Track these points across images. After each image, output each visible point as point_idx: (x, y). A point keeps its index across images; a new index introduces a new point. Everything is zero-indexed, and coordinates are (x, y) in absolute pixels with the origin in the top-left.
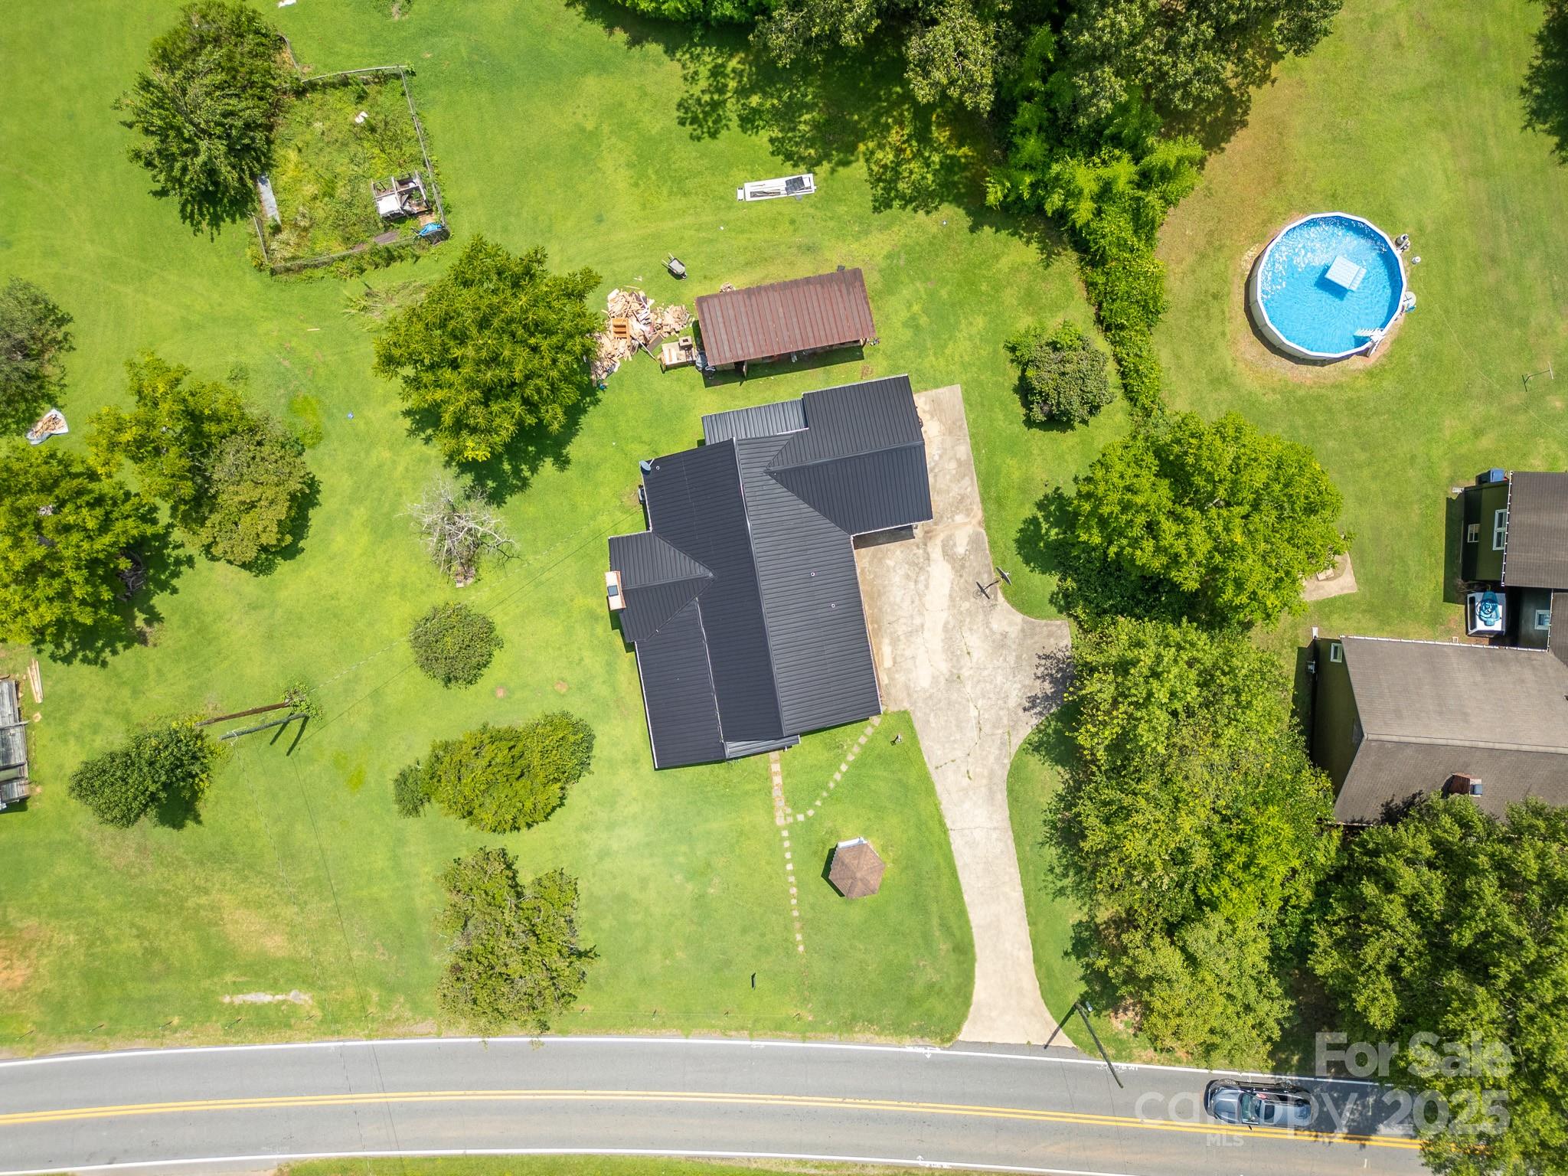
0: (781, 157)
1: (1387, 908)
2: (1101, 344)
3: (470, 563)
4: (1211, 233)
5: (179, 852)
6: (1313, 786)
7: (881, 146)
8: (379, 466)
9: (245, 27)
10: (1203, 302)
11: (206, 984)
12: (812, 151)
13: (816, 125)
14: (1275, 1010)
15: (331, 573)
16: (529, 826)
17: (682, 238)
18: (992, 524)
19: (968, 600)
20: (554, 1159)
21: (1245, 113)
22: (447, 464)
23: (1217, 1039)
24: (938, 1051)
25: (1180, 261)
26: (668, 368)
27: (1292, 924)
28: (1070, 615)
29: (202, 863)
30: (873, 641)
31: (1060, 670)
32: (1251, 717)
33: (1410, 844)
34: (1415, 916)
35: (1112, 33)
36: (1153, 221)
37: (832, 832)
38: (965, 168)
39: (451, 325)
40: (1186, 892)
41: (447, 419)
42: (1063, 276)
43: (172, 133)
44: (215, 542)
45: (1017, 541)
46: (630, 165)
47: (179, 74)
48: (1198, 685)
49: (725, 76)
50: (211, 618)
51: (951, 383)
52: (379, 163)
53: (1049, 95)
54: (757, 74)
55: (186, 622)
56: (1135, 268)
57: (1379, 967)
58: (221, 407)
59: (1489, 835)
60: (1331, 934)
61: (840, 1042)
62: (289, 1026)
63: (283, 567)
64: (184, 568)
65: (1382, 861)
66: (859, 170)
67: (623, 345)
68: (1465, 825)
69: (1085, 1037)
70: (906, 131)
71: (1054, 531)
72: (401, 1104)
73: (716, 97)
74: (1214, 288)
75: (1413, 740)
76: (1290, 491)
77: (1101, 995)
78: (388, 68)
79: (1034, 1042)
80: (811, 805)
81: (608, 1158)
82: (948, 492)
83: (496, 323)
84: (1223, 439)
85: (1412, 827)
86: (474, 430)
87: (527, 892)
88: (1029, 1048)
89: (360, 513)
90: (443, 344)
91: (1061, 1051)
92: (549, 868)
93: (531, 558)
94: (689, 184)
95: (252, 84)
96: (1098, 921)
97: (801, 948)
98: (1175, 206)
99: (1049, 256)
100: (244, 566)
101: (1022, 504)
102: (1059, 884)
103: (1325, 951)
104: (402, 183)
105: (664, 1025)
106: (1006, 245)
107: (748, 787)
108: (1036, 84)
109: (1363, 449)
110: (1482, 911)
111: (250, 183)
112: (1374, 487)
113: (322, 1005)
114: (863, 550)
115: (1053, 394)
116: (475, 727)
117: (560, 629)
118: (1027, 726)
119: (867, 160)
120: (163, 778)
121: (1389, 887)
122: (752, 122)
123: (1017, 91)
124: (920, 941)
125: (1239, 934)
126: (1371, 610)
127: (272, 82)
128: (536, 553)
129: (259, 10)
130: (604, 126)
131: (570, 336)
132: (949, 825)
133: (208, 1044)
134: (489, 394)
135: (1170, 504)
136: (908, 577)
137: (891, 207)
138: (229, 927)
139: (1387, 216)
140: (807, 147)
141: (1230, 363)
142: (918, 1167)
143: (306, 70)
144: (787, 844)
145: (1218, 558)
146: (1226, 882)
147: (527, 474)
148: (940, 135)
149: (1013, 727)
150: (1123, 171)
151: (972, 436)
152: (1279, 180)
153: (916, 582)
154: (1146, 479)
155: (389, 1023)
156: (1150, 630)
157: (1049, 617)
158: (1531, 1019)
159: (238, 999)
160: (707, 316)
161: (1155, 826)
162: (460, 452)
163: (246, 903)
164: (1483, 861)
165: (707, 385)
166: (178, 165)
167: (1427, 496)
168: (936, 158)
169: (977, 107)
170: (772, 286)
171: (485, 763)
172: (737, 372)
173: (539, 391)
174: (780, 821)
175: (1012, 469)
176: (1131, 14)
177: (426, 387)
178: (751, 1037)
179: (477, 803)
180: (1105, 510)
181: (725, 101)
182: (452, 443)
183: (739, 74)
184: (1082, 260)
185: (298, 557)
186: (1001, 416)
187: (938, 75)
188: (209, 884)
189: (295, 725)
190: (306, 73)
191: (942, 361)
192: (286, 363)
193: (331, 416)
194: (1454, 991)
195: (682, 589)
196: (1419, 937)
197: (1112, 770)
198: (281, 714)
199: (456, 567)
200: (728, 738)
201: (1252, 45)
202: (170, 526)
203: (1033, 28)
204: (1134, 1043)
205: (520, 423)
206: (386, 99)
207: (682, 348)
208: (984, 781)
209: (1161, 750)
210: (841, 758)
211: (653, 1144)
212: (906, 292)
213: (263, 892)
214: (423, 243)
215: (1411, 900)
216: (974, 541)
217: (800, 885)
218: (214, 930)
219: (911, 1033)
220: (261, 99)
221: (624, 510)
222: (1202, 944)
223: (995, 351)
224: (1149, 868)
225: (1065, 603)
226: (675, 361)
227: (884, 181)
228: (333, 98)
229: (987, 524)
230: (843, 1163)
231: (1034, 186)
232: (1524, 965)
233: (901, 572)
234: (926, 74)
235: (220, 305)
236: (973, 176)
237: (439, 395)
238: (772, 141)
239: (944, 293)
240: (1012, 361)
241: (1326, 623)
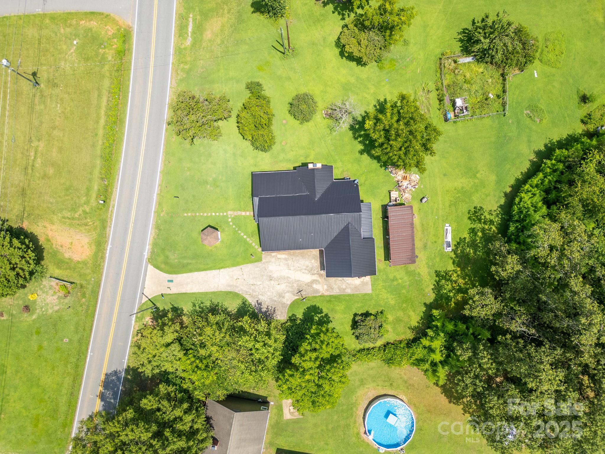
0: (459, 241)
1: (179, 410)
2: (380, 343)
3: (330, 116)
4: (413, 386)
5: (243, 5)
6: (221, 394)
7: (458, 276)
8: (368, 88)
9: (528, 59)
10: (390, 380)
11: (197, 9)
12: (459, 252)
13: (468, 254)
14: (148, 371)
15: (333, 67)
16: (238, 127)
17: (434, 203)
18: (322, 298)
19: (297, 286)
20: (124, 122)
21: (454, 403)
22: (366, 112)
23: (141, 350)
24: (146, 257)
25: (405, 374)
26: (390, 193)
27: (176, 380)
28: (288, 320)
29: (238, 12)
30: (287, 252)
31: (270, 315)
32: (247, 375)
33: (199, 421)
34: (175, 419)
35: (482, 356)
36: (420, 366)
37: (223, 230)
38: (447, 304)
39: (412, 121)
40: (191, 346)
41: (380, 116)
42: (405, 333)
43: (492, 30)
44: (348, 29)
45: (315, 306)
46: (462, 188)
47: (513, 35)
48: (260, 359)
49: (490, 225)
50: (322, 24)
51: (372, 290)
52: (474, 100)
53: (467, 335)
54: (489, 236)
55: (322, 15)
56: (404, 358)
57: (160, 405)
58: (394, 37)
59: (198, 449)
60: (172, 392)
61: (152, 224)
62: (179, 36)
63: (337, 51)
64: (341, 17)
65: (194, 412)
66: (451, 267)
67: (400, 178)
68: (202, 441)
69: (145, 307)
70: (462, 285)
71: (317, 318)
72: (149, 72)
73: (483, 221)
74: (394, 384)
75: (232, 429)
76: (321, 396)
77: (158, 314)
78: (507, 107)
79: (145, 290)
80: (234, 224)
81: (122, 140)
82: (335, 284)
83: (411, 137)
84: (341, 377)
85: (204, 423)
86: (375, 124)
87: (215, 123)
88: (143, 288)
89: (353, 80)
90: (406, 118)
91: (141, 298)
92: (222, 131)
93: (330, 138)
94: (453, 208)
95: (507, 59)
96: (183, 317)
97: (186, 215)
98: (424, 374)
99: (412, 329)
100: (339, 38)
101: (328, 309)
102: (197, 305)
103: (166, 389)
104: (466, 108)
105: (165, 165)
106: (418, 314)
107: (242, 203)
108: (471, 331)
109: (332, 428)
110: (175, 440)
111: (473, 54)
112: (319, 430)
113: (185, 49)
114: (318, 252)
115: (364, 324)
116: (274, 112)
117: (304, 144)
118: (252, 301)
119: (454, 270)
120: (269, 4)
121: (185, 413)
122: (472, 232)
123: (470, 324)
124: (183, 255)
125: (175, 362)
126: (277, 423)
127: (508, 66)
128: (331, 139)
129: (534, 64)
130: (477, 180)
131: (403, 162)
132: (221, 270)
133: (176, 8)
134: (387, 131)
135: (321, 357)
136: (307, 267)
137: (436, 277)
138: (216, 19)
139: (412, 447)
140: (461, 250)
141: (367, 386)
142: (107, 246)
143: (511, 78)
144: (221, 214)
145: (301, 370)
146: (193, 359)
147: (359, 140)
148: (459, 297)
149: (252, 296)
150: (437, 357)
151: (353, 295)
152: (429, 411)
153: (305, 269)
154: (331, 350)
155: (177, 71)
156: (280, 345)
157: (288, 313)
158: (140, 449)
159: (191, 20)
160: (406, 208)
161: (214, 338)
162: (368, 118)
163: (223, 26)
164: (191, 443)
165: (382, 206)
166: (481, 31)
167: (314, 447)
168: (452, 294)
169: (465, 309)
170: (413, 232)
171: (262, 115)
172: (385, 216)
173: (386, 148)
174: (229, 212)
175: (340, 307)
176: (487, 364)
177: (392, 110)
178: (158, 194)
179: (249, 111)
180: (322, 335)
181: (481, 223)
182: (372, 116)
183: (490, 229)
184: (410, 340)
185: (340, 57)
186: (359, 305)
187: (477, 298)
188: (231, 14)
189: (282, 49)
190: (510, 78)
191: (381, 288)
192: (408, 60)
193: (387, 73)
194: (150, 427)
195: (312, 189)
196: (168, 419)
197: (234, 327)
198: (286, 45)
199: (330, 111)
200: (260, 198)
201: (477, 408)
202: (356, 13)
203: (490, 332)
204: (141, 323)
205: (376, 140)
206: (497, 105)
207: (396, 198)
208: (235, 284)
209: (240, 343)
210: (248, 236)
211: (125, 156)
212: (406, 278)
213: (226, 32)
214: (444, 112)
215: (181, 419)
216: (317, 291)
217: (207, 217)
218: (215, 14)
219: (153, 249)
220: (502, 61)
221: (343, 171)
222: (173, 349)
223: (382, 306)
224: (200, 335)
225: (292, 319)
226: (392, 195)
227: (446, 276)
228: (499, 87)
229: (322, 296)
230: (112, 220)
231: (437, 326)
232: (157, 449)
233: (309, 264)
234: (477, 294)
235: (432, 39)
236: (444, 307)
237: (388, 114)
238: (465, 238)
239: (404, 291)
240: (377, 312)
241: (274, 407)
